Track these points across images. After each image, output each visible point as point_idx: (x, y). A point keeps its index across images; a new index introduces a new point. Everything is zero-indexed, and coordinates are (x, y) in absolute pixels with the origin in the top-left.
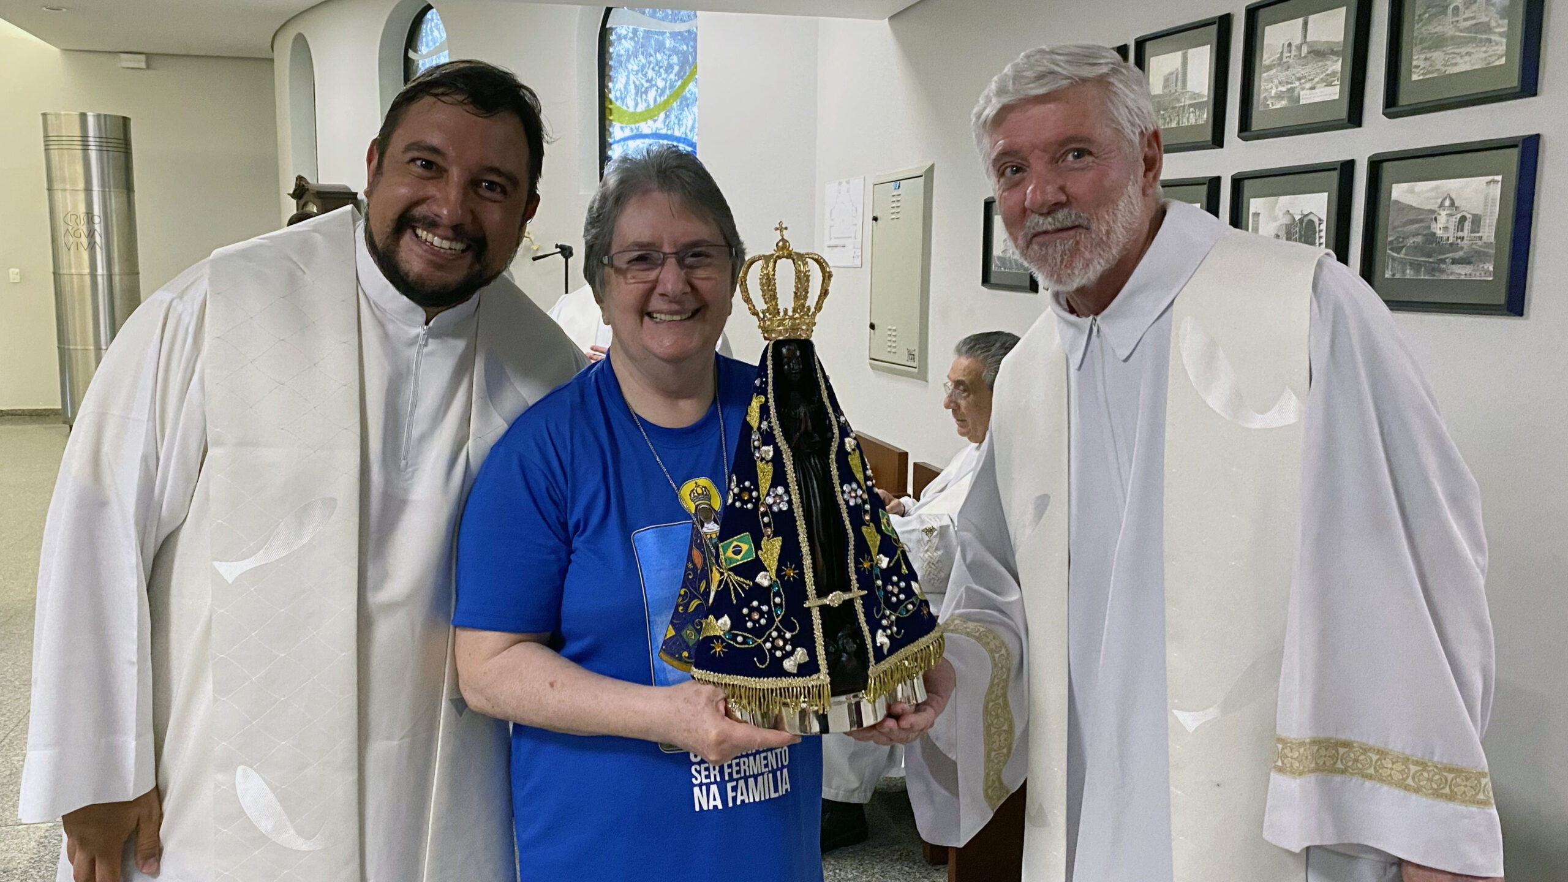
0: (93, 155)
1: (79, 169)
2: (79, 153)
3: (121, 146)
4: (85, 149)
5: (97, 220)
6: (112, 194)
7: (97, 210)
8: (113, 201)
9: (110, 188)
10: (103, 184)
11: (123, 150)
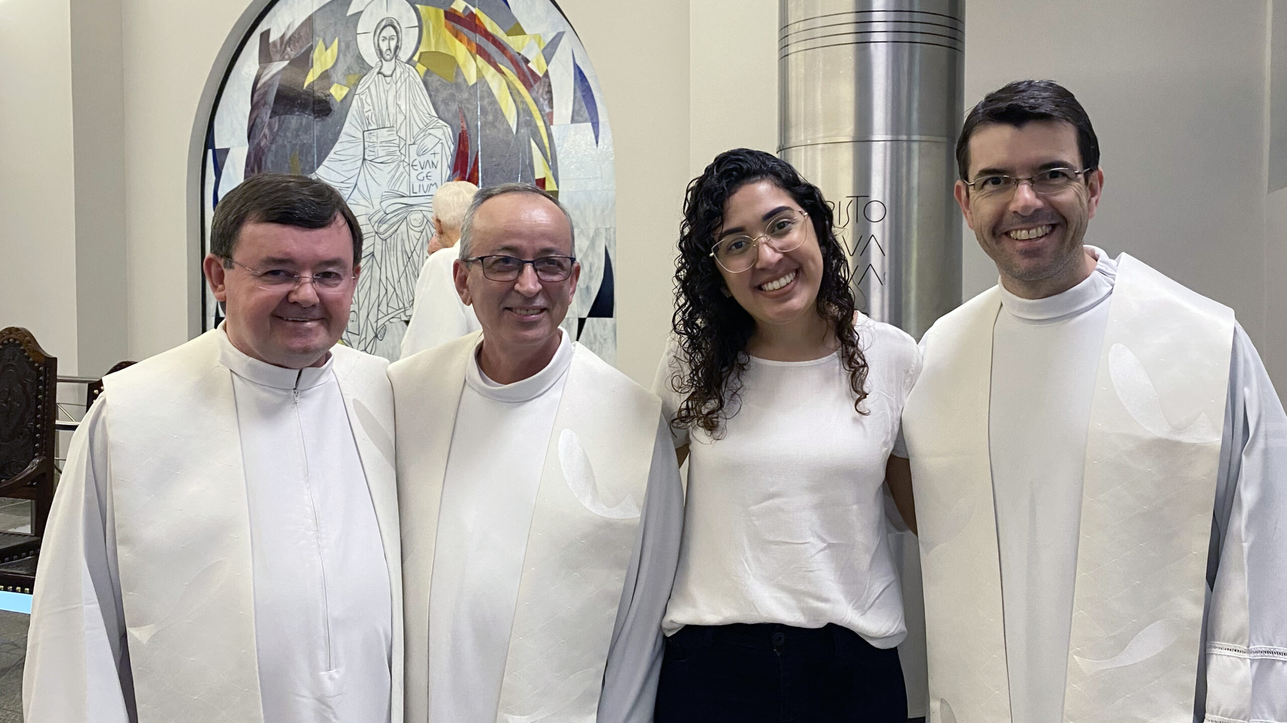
0: (880, 55)
1: (847, 91)
2: (848, 54)
3: (938, 30)
4: (863, 40)
5: (876, 212)
6: (915, 146)
7: (878, 188)
8: (916, 163)
9: (909, 134)
10: (897, 124)
11: (944, 41)
